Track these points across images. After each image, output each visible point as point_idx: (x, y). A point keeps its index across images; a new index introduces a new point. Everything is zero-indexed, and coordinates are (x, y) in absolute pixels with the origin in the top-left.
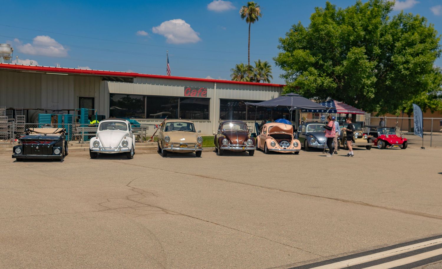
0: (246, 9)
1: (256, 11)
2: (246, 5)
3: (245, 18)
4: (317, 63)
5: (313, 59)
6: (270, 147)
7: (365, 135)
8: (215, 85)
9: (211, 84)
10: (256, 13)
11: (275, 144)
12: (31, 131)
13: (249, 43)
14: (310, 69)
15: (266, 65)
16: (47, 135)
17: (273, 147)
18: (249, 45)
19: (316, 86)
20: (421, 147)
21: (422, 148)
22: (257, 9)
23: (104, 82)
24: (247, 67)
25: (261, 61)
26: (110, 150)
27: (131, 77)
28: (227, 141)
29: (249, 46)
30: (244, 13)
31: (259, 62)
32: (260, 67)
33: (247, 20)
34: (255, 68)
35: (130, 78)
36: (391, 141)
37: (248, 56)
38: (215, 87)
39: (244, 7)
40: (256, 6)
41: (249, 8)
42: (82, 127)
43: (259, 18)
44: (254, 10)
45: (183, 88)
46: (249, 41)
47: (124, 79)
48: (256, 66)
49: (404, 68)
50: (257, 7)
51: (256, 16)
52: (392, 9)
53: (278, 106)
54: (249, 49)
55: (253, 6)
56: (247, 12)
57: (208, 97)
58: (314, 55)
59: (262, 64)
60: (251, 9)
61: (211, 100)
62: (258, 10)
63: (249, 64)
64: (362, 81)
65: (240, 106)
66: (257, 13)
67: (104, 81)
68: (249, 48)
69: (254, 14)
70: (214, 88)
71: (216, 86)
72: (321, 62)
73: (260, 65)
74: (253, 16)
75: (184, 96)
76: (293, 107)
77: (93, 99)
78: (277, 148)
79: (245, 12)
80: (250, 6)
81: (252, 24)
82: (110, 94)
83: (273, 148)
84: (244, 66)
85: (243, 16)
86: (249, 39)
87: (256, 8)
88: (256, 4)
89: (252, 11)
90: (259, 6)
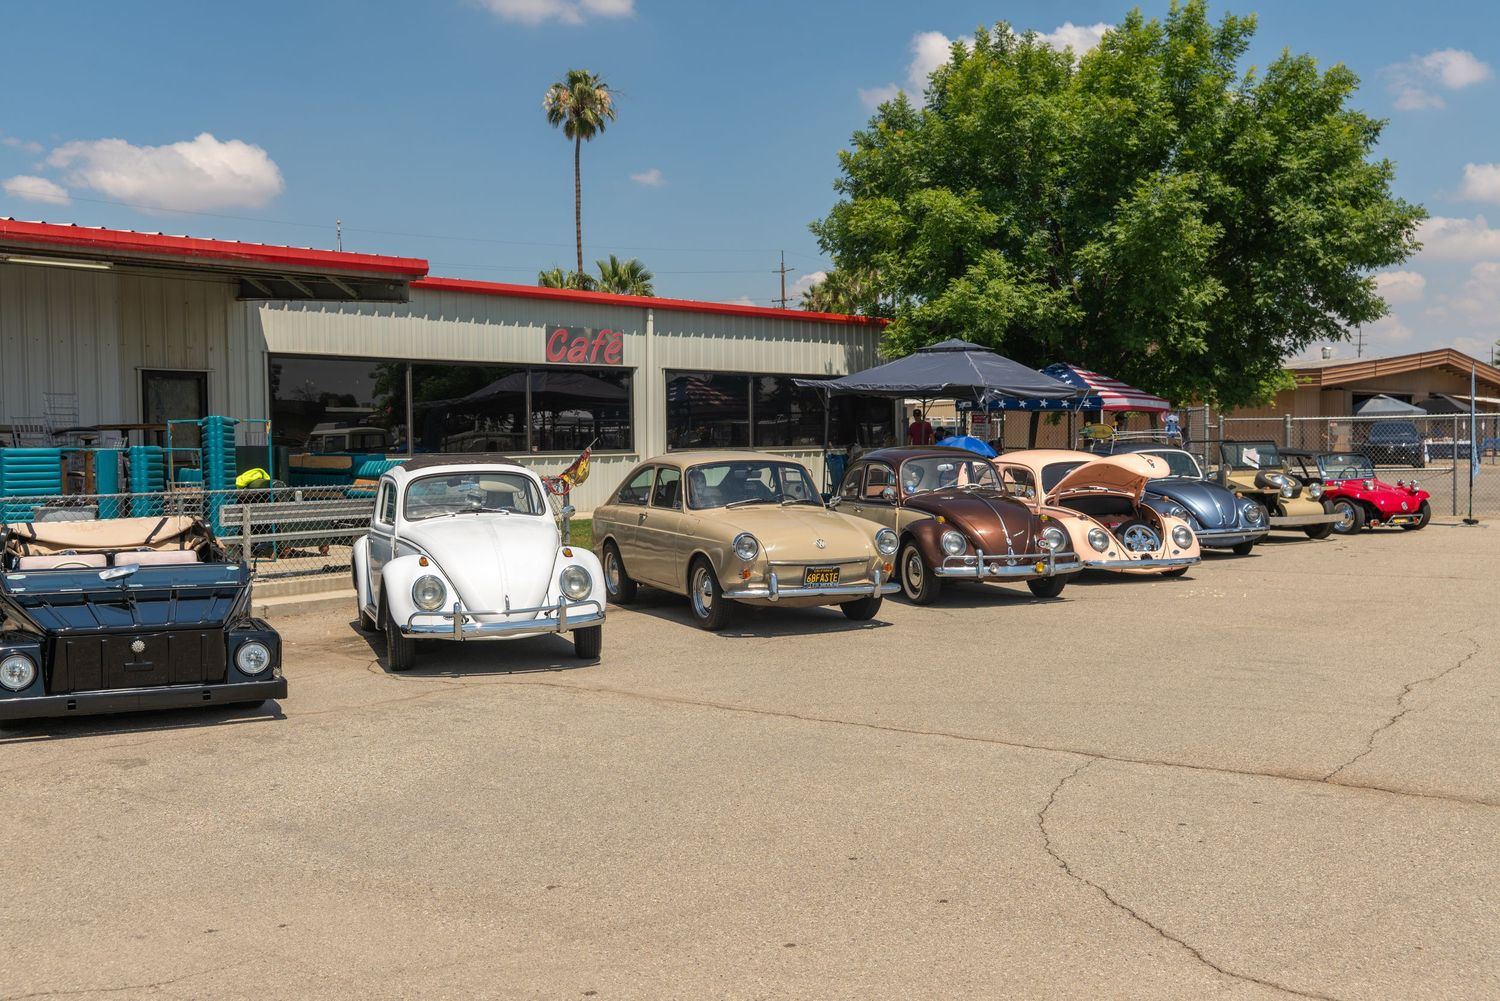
0: (564, 94)
1: (598, 102)
2: (564, 81)
3: (563, 123)
4: (1002, 232)
5: (989, 221)
6: (1087, 554)
7: (1314, 485)
8: (651, 317)
9: (636, 315)
10: (599, 106)
11: (1105, 539)
12: (24, 540)
13: (578, 202)
14: (987, 255)
15: (633, 271)
16: (121, 558)
17: (1102, 551)
18: (578, 208)
19: (1011, 315)
20: (1465, 521)
21: (1470, 522)
22: (601, 93)
23: (246, 307)
24: (574, 280)
25: (618, 260)
26: (508, 623)
27: (400, 277)
28: (959, 540)
29: (578, 213)
30: (561, 106)
31: (613, 261)
32: (616, 279)
33: (569, 130)
34: (599, 283)
35: (390, 282)
36: (1383, 502)
37: (576, 244)
38: (650, 325)
39: (557, 86)
40: (596, 86)
41: (576, 91)
42: (240, 506)
43: (607, 122)
44: (590, 95)
45: (540, 333)
46: (578, 196)
47: (356, 289)
48: (604, 275)
49: (1325, 246)
50: (598, 88)
51: (596, 115)
52: (1247, 43)
53: (946, 387)
54: (578, 224)
55: (586, 84)
56: (569, 102)
57: (625, 364)
58: (991, 206)
59: (622, 269)
60: (582, 92)
61: (636, 376)
62: (605, 98)
63: (580, 270)
64: (1180, 293)
65: (692, 397)
66: (602, 106)
67: (242, 303)
68: (578, 218)
69: (591, 109)
70: (644, 332)
71: (654, 321)
72: (1015, 231)
73: (615, 272)
74: (589, 115)
75: (547, 360)
76: (991, 390)
77: (201, 380)
78: (1116, 558)
79: (564, 102)
80: (578, 85)
81: (583, 141)
82: (272, 355)
83: (1102, 559)
84: (565, 278)
85: (555, 115)
86: (578, 191)
87: (597, 91)
88: (595, 78)
89: (585, 99)
90: (605, 85)
